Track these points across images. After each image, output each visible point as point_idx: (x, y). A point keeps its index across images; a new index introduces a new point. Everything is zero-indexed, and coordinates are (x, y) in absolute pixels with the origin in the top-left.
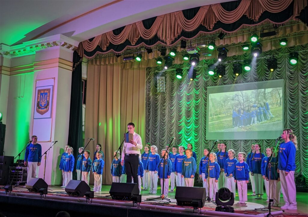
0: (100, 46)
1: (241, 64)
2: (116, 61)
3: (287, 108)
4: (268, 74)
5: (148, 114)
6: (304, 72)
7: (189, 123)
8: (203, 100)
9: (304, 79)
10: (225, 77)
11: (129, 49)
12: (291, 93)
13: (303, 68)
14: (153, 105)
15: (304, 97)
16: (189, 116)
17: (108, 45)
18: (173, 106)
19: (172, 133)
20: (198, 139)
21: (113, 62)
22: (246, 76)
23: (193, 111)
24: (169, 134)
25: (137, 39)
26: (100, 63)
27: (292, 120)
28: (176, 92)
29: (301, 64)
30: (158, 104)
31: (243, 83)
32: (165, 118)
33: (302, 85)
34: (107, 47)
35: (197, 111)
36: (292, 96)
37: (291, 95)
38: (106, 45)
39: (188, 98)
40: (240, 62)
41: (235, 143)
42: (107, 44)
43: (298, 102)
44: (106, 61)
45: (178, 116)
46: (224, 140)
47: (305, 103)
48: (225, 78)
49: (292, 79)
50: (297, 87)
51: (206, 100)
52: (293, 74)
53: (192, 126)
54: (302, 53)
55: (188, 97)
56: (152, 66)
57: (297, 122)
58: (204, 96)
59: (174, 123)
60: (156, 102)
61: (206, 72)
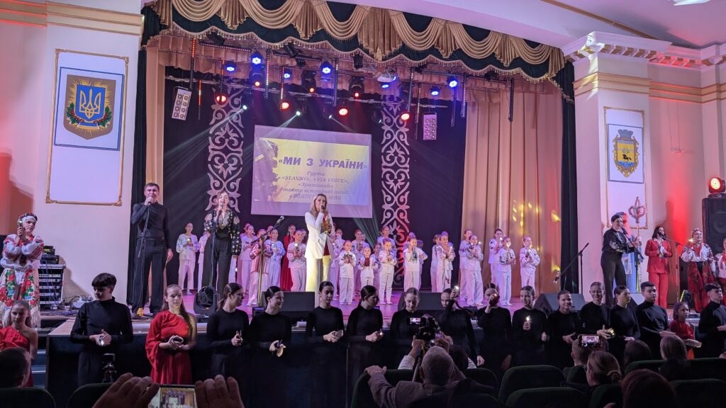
0: (220, 17)
25: (315, 31)
42: (241, 20)
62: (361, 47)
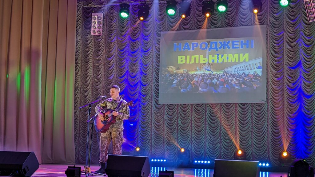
3: (269, 64)
6: (292, 18)
9: (292, 27)
13: (291, 13)
18: (111, 56)
20: (147, 102)
22: (215, 20)
27: (275, 79)
28: (115, 38)
30: (90, 53)
32: (100, 73)
33: (289, 34)
35: (146, 65)
36: (276, 49)
37: (274, 47)
39: (134, 46)
43: (283, 56)
45: (118, 70)
46: (184, 104)
48: (186, 21)
49: (276, 26)
50: (283, 37)
51: (159, 50)
52: (278, 20)
57: (281, 82)
58: (157, 45)
59: (113, 79)
60: (86, 50)
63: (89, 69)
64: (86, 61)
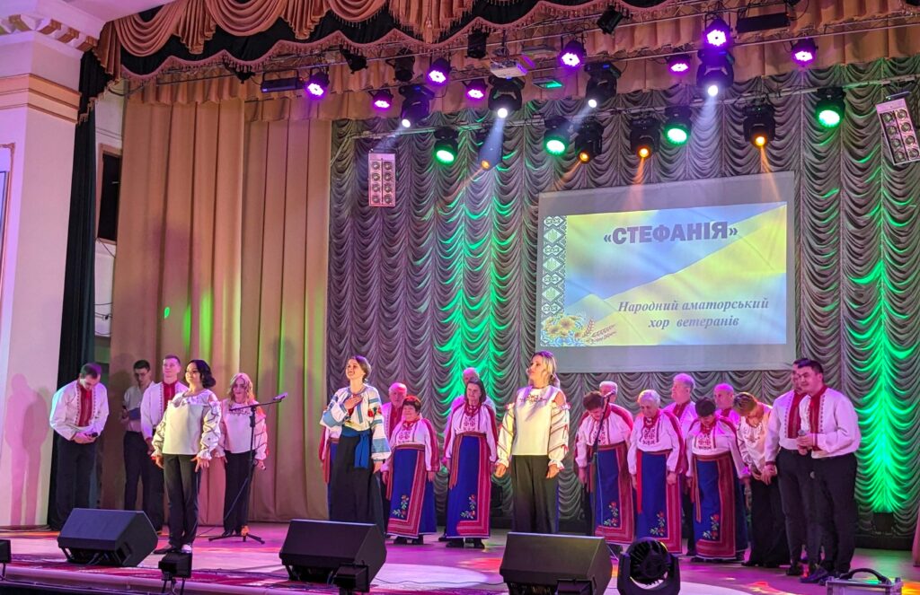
0: (179, 38)
1: (655, 119)
2: (232, 93)
3: (804, 271)
4: (741, 158)
5: (338, 281)
6: (860, 152)
7: (476, 313)
8: (525, 237)
9: (859, 176)
10: (598, 162)
11: (286, 52)
12: (817, 221)
13: (858, 141)
14: (353, 250)
15: (858, 234)
16: (479, 291)
17: (209, 35)
18: (422, 255)
19: (417, 348)
20: (507, 369)
21: (219, 95)
22: (670, 162)
23: (491, 273)
24: (408, 351)
25: (317, 18)
26: (174, 98)
27: (820, 309)
28: (432, 210)
29: (851, 128)
30: (373, 249)
31: (660, 182)
32: (396, 296)
33: (853, 195)
34: (206, 43)
35: (503, 275)
36: (820, 232)
37: (815, 227)
38: (203, 35)
39: (474, 231)
40: (653, 112)
41: (629, 383)
42: (206, 34)
43: (839, 250)
44: (194, 91)
45: (439, 290)
46: (596, 374)
47: (861, 255)
48: (599, 166)
49: (819, 174)
50: (836, 203)
51: (534, 238)
52: (824, 158)
53: (488, 324)
54: (855, 89)
55: (475, 226)
56: (353, 115)
57: (833, 316)
58: (530, 226)
59: (426, 311)
60: (364, 241)
61: (534, 143)
62: (398, 26)
63: (370, 287)
64: (364, 270)
